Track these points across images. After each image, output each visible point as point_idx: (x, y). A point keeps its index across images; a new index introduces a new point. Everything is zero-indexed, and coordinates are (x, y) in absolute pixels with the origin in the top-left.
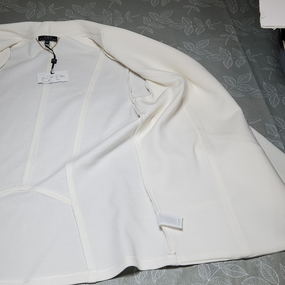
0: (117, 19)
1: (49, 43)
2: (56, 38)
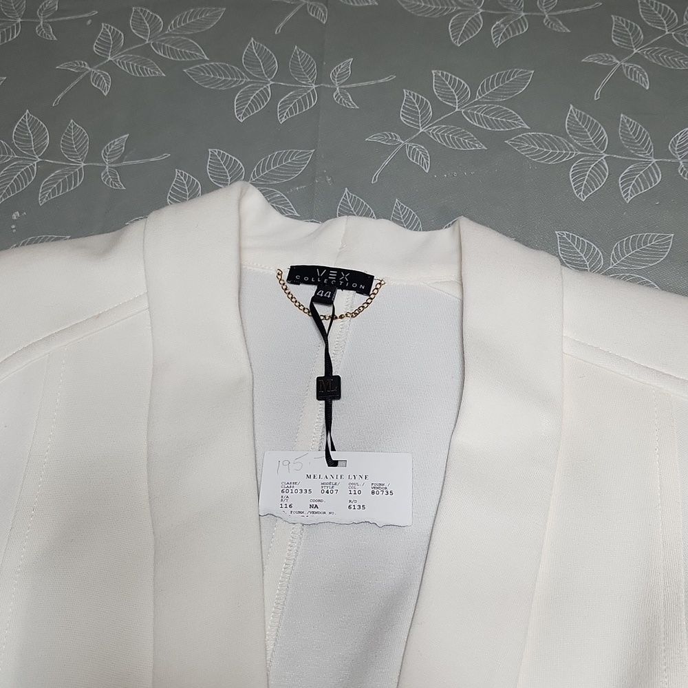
0: (633, 162)
1: (329, 302)
2: (370, 279)
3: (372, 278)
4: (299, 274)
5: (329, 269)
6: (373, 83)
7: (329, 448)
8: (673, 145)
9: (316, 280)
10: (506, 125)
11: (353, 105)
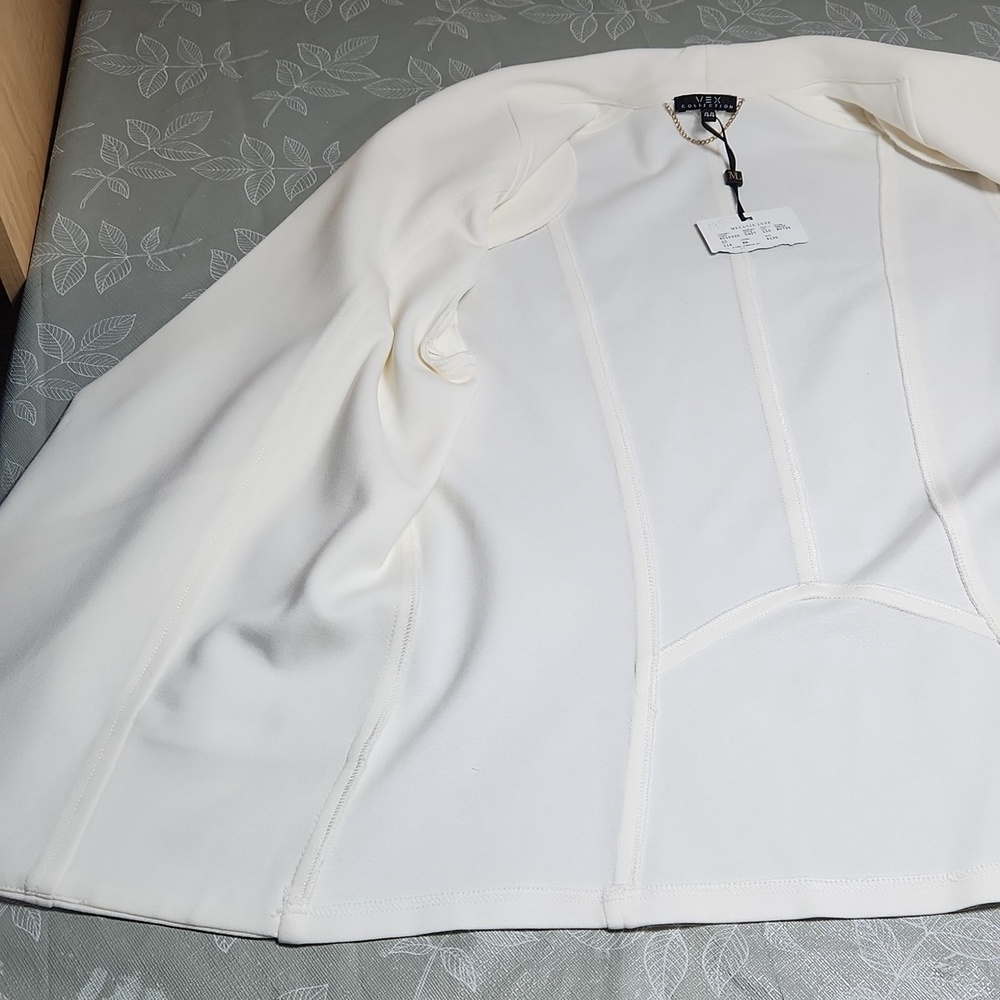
1: (714, 119)
2: (734, 99)
3: (736, 98)
4: (683, 104)
5: (705, 96)
6: (671, 4)
7: (740, 211)
8: (908, 18)
9: (697, 105)
10: (785, 20)
11: (663, 21)
